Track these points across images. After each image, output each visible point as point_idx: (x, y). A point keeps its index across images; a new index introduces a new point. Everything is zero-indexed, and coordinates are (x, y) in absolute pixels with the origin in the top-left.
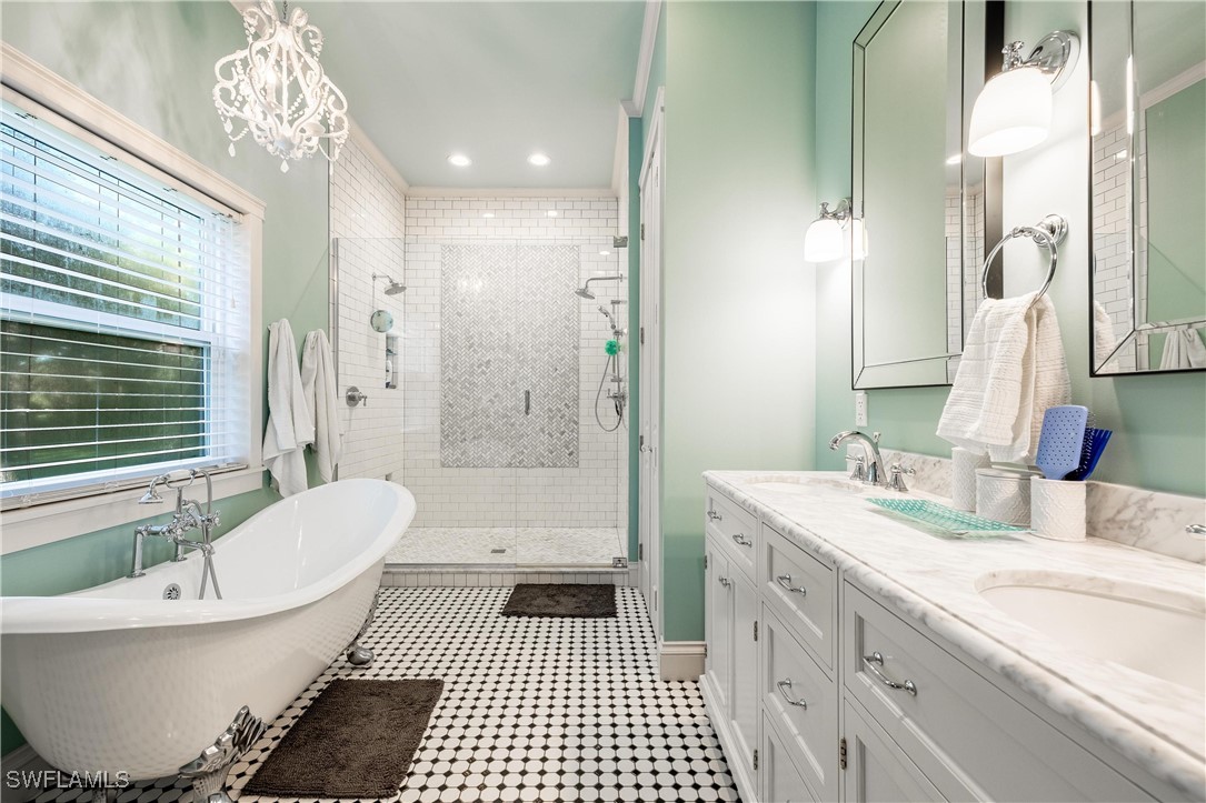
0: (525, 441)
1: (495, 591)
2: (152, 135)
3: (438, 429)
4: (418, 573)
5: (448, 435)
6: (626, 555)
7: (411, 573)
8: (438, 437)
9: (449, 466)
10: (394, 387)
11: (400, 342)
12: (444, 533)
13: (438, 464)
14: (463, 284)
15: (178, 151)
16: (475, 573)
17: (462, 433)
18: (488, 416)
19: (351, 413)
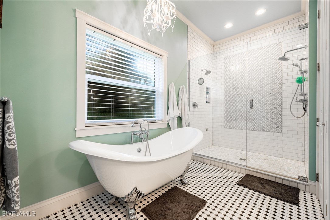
0: (256, 121)
1: (237, 174)
2: (139, 39)
3: (223, 116)
4: (211, 160)
5: (226, 118)
6: (308, 177)
7: (209, 160)
8: (223, 119)
9: (227, 128)
10: (209, 103)
11: (211, 89)
12: (225, 149)
13: (223, 127)
14: (232, 68)
15: (145, 42)
16: (230, 165)
17: (231, 117)
18: (240, 112)
19: (194, 109)
